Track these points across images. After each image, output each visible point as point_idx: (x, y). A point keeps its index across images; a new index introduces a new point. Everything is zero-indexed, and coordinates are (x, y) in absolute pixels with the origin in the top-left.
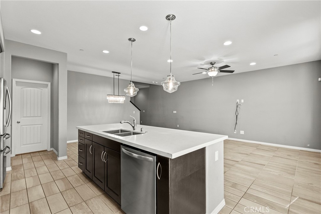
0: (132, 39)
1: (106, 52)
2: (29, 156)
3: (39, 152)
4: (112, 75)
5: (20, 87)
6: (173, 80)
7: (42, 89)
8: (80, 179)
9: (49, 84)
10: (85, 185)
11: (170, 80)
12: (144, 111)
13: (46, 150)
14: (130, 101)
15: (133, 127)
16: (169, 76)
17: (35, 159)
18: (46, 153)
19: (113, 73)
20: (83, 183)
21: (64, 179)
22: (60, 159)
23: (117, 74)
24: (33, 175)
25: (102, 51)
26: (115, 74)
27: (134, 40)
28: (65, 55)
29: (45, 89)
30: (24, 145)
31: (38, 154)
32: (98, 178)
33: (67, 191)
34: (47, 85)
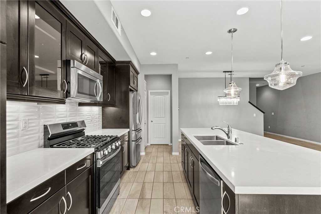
0: (233, 30)
1: (209, 53)
2: (157, 147)
3: (163, 145)
4: (223, 75)
5: (152, 96)
6: (286, 70)
7: (165, 96)
8: (181, 177)
9: (169, 91)
10: (183, 183)
11: (281, 71)
12: (273, 114)
13: (168, 145)
14: (249, 102)
15: (227, 135)
16: (279, 64)
17: (160, 150)
18: (167, 147)
19: (225, 73)
20: (181, 181)
21: (170, 172)
22: (173, 154)
23: (230, 73)
24: (153, 162)
25: (205, 53)
26: (227, 74)
27: (235, 30)
28: (176, 65)
29: (167, 96)
30: (155, 138)
31: (162, 146)
32: (190, 181)
33: (168, 184)
34: (168, 92)
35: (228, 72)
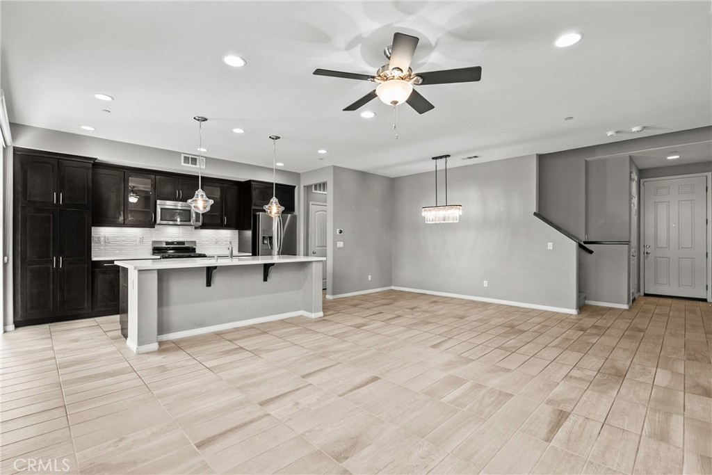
14: (536, 215)
19: (435, 160)
35: (441, 157)
